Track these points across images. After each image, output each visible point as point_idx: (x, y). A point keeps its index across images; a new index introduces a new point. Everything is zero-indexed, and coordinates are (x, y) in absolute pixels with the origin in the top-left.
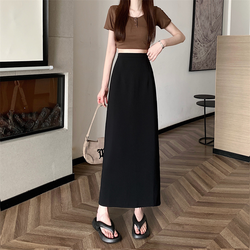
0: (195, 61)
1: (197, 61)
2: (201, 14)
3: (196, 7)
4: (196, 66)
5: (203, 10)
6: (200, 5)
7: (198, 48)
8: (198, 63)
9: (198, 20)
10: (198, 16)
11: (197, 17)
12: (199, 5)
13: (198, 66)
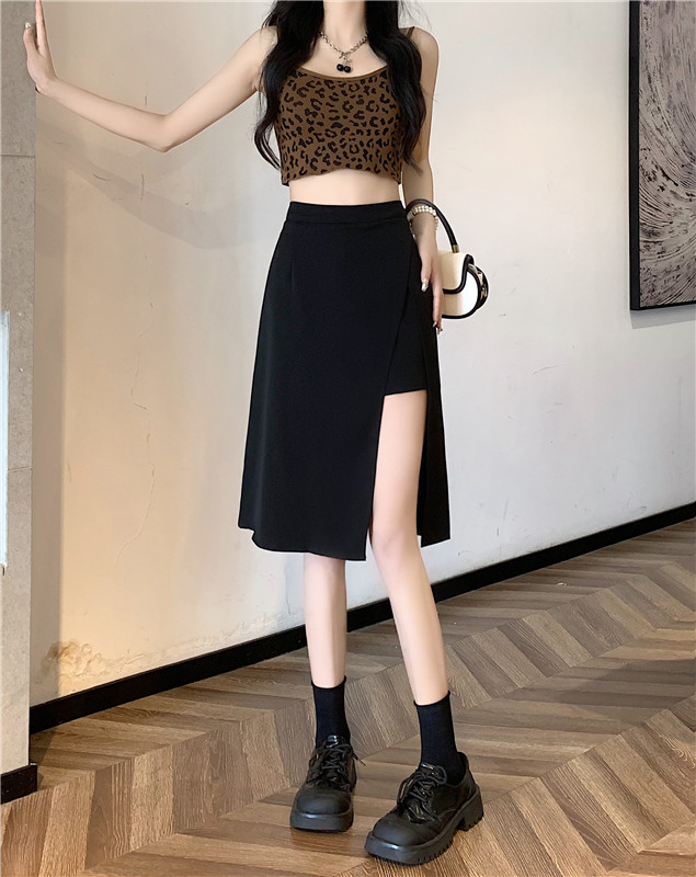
0: (653, 266)
1: (663, 265)
2: (667, 57)
3: (643, 30)
4: (660, 283)
5: (676, 39)
6: (661, 16)
7: (664, 208)
8: (668, 272)
9: (657, 83)
10: (653, 64)
11: (651, 70)
12: (656, 19)
13: (670, 284)
